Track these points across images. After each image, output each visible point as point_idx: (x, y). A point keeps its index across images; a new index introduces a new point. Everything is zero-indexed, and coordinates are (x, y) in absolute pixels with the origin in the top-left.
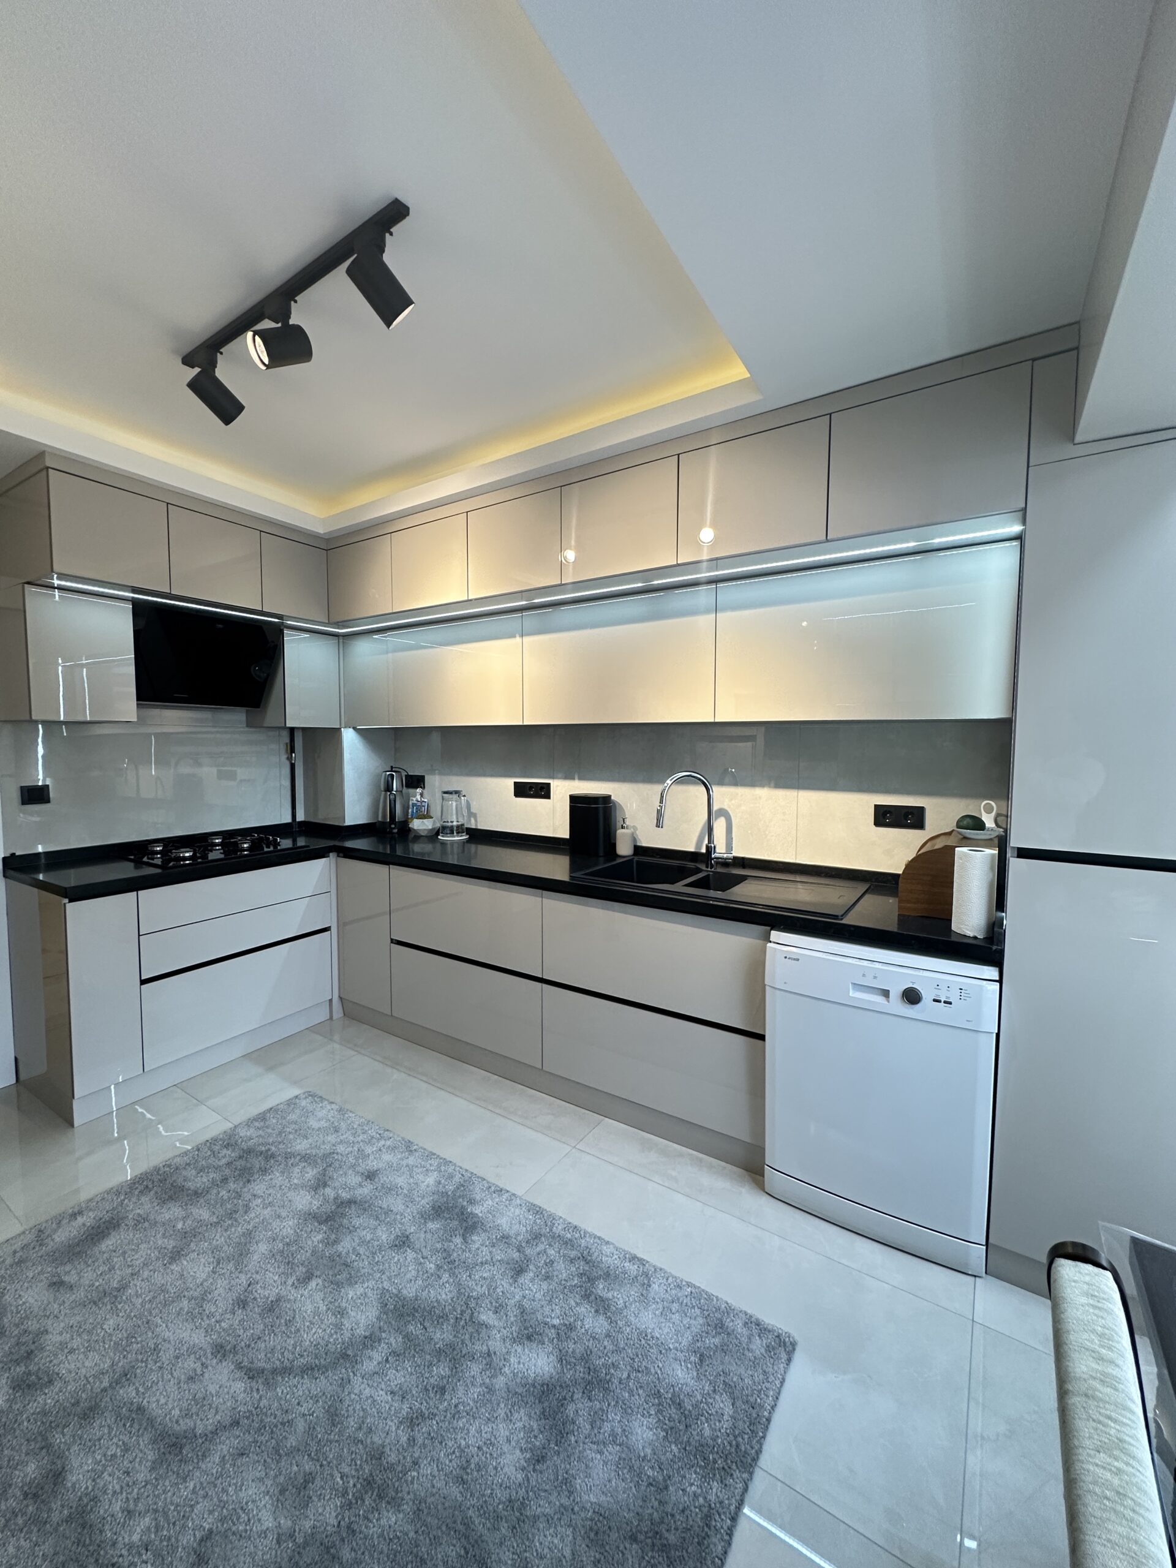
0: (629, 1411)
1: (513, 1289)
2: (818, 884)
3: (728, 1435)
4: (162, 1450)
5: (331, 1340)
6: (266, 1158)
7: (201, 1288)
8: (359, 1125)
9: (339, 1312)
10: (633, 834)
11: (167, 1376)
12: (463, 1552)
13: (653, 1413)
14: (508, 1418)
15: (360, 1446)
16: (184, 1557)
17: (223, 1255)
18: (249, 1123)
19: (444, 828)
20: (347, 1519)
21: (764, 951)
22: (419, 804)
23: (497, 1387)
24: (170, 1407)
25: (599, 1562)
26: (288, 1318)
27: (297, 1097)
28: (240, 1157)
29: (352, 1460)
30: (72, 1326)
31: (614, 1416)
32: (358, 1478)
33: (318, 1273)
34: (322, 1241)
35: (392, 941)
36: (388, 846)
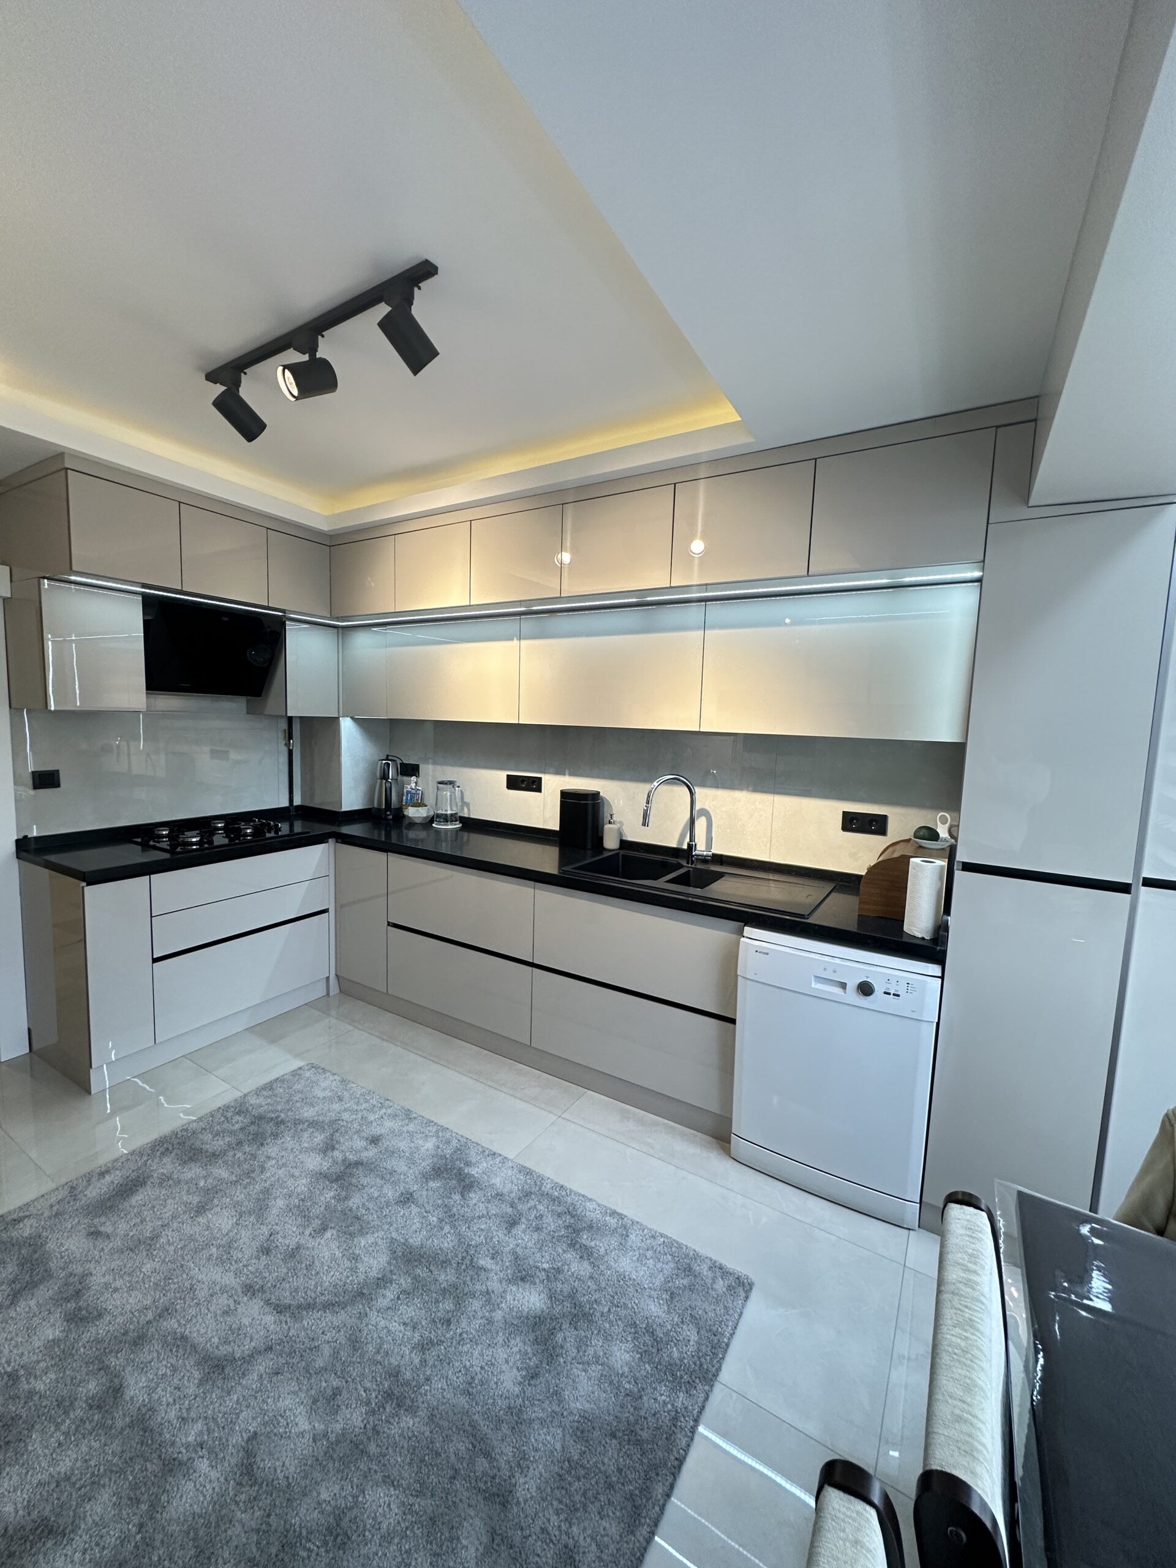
0: (610, 1338)
1: (507, 1238)
2: (790, 883)
3: (693, 1356)
4: (207, 1371)
5: (348, 1281)
6: (277, 1123)
7: (227, 1237)
8: (361, 1095)
9: (354, 1258)
10: (619, 829)
11: (204, 1311)
12: (471, 1447)
13: (629, 1339)
14: (506, 1344)
15: (379, 1366)
16: (234, 1454)
17: (245, 1209)
18: (258, 1092)
19: (438, 816)
20: (371, 1423)
21: (738, 944)
22: (413, 791)
23: (496, 1319)
24: (210, 1335)
25: (584, 1453)
26: (308, 1263)
27: (300, 1068)
28: (252, 1123)
29: (373, 1377)
30: (113, 1270)
31: (597, 1342)
32: (379, 1391)
33: (333, 1225)
34: (334, 1198)
35: (389, 924)
36: (383, 833)
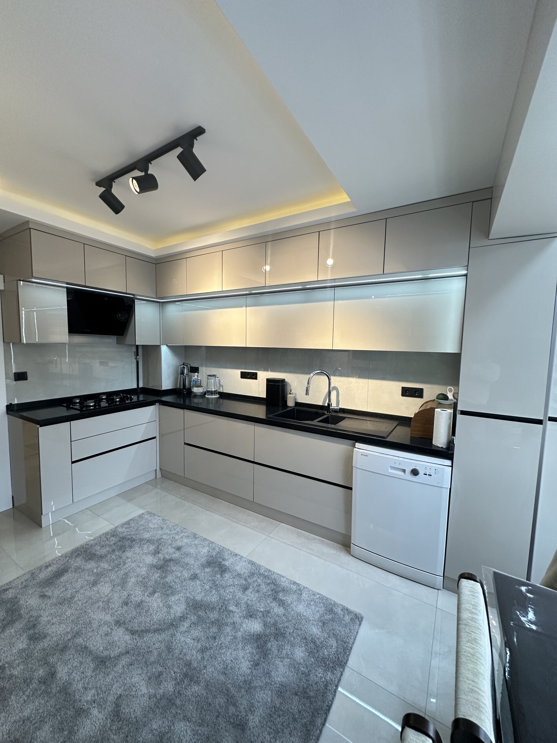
0: (294, 645)
1: (243, 596)
2: (377, 421)
3: (334, 654)
4: (97, 664)
5: (166, 618)
6: (131, 541)
7: (107, 597)
8: (172, 526)
9: (169, 607)
10: (295, 397)
11: (96, 634)
12: (226, 701)
13: (304, 646)
14: (243, 649)
15: (181, 661)
16: (110, 705)
17: (116, 583)
18: (123, 525)
19: (208, 392)
20: (177, 689)
21: (352, 451)
22: (196, 380)
23: (238, 636)
24: (99, 646)
25: (282, 703)
26: (146, 609)
27: (143, 514)
28: (120, 541)
29: (178, 666)
30: (52, 614)
31: (288, 647)
32: (181, 673)
33: (158, 590)
34: (159, 577)
35: (185, 444)
36: (182, 400)
